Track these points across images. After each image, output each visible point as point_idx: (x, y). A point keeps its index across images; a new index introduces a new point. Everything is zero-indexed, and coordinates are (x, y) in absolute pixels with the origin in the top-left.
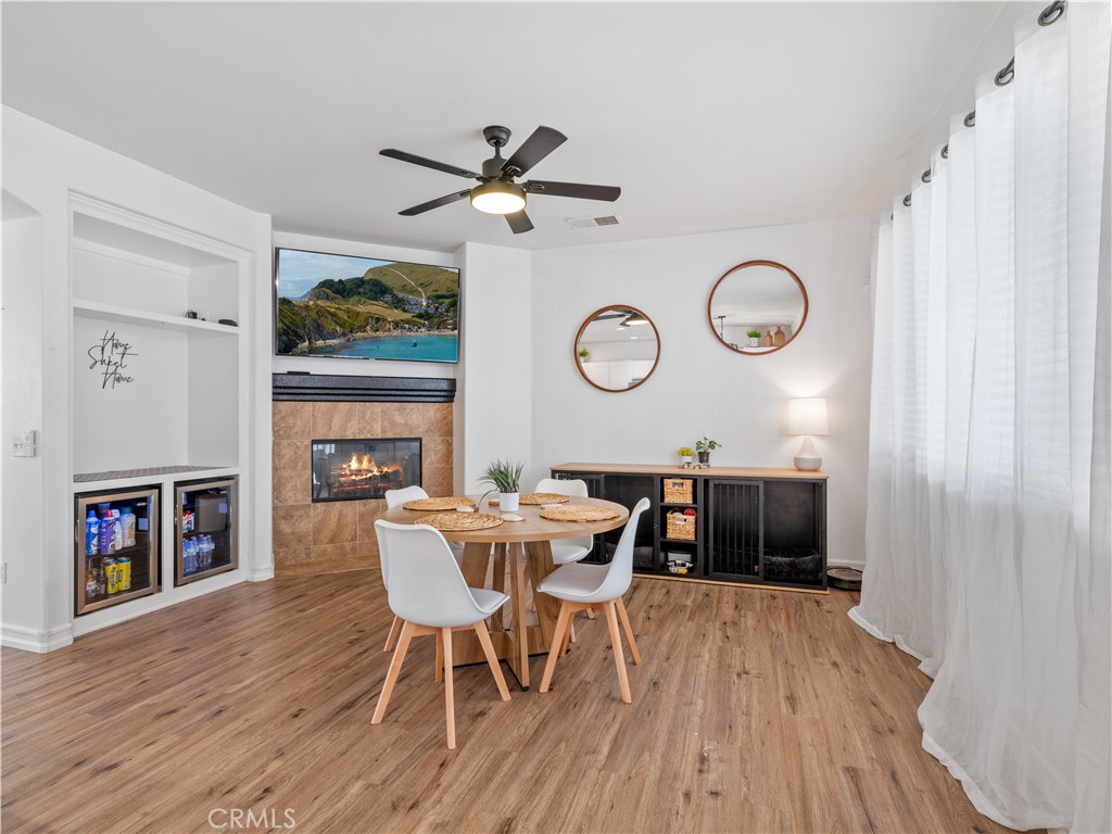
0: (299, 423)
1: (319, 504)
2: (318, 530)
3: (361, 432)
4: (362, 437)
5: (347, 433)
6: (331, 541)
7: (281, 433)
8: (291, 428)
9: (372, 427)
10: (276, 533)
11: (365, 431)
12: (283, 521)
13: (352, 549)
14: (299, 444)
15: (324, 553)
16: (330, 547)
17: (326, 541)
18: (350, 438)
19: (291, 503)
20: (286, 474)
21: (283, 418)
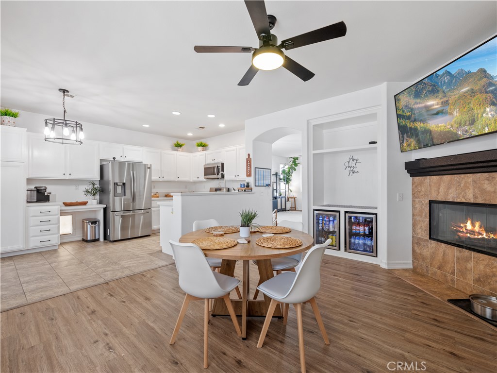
0: (423, 190)
1: (433, 242)
2: (433, 258)
3: (458, 197)
4: (459, 200)
5: (449, 197)
6: (439, 268)
7: (416, 195)
8: (420, 192)
9: (465, 193)
10: (414, 251)
11: (461, 197)
12: (416, 246)
13: (452, 280)
14: (423, 202)
15: (435, 274)
16: (438, 271)
17: (436, 266)
18: (451, 200)
19: (419, 236)
20: (417, 219)
21: (416, 186)
